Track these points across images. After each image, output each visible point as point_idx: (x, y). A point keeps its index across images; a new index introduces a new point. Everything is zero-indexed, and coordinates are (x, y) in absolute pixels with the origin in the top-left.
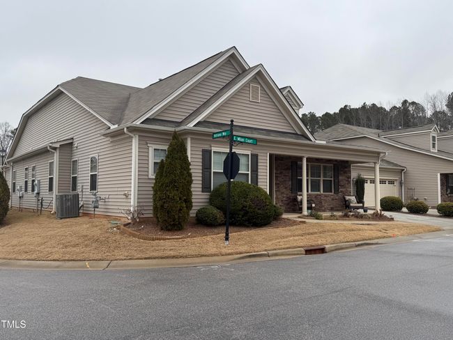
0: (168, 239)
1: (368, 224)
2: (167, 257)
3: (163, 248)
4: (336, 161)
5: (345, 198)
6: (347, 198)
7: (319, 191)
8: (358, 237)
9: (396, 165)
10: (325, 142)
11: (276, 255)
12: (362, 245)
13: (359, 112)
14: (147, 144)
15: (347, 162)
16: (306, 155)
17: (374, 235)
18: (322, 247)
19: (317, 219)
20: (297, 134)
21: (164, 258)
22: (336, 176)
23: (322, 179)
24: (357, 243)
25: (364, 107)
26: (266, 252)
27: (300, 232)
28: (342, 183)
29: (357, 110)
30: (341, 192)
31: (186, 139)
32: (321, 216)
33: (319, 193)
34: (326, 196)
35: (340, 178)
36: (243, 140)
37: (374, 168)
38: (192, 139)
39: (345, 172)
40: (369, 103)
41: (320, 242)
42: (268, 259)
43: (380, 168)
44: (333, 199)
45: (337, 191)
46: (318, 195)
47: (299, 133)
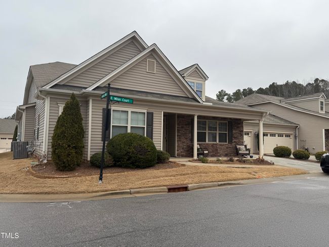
0: (57, 178)
1: (243, 168)
2: (41, 193)
3: (44, 185)
4: (230, 119)
5: (236, 147)
6: (238, 147)
7: (216, 141)
8: (225, 178)
9: (292, 123)
10: (211, 104)
11: (138, 192)
12: (224, 184)
13: (283, 87)
14: (58, 104)
15: (240, 119)
16: (196, 114)
17: (241, 177)
18: (184, 186)
19: (203, 162)
20: (188, 98)
21: (38, 194)
22: (230, 130)
23: (218, 132)
24: (220, 183)
25: (287, 83)
26: (129, 190)
27: (174, 173)
28: (235, 136)
29: (281, 86)
30: (235, 142)
31: (89, 100)
32: (208, 160)
33: (215, 143)
34: (221, 145)
35: (234, 131)
36: (119, 100)
37: (259, 124)
38: (93, 100)
39: (238, 127)
40: (291, 81)
41: (185, 182)
42: (129, 196)
43: (263, 124)
44: (227, 148)
45: (230, 142)
46: (214, 144)
47: (190, 97)
